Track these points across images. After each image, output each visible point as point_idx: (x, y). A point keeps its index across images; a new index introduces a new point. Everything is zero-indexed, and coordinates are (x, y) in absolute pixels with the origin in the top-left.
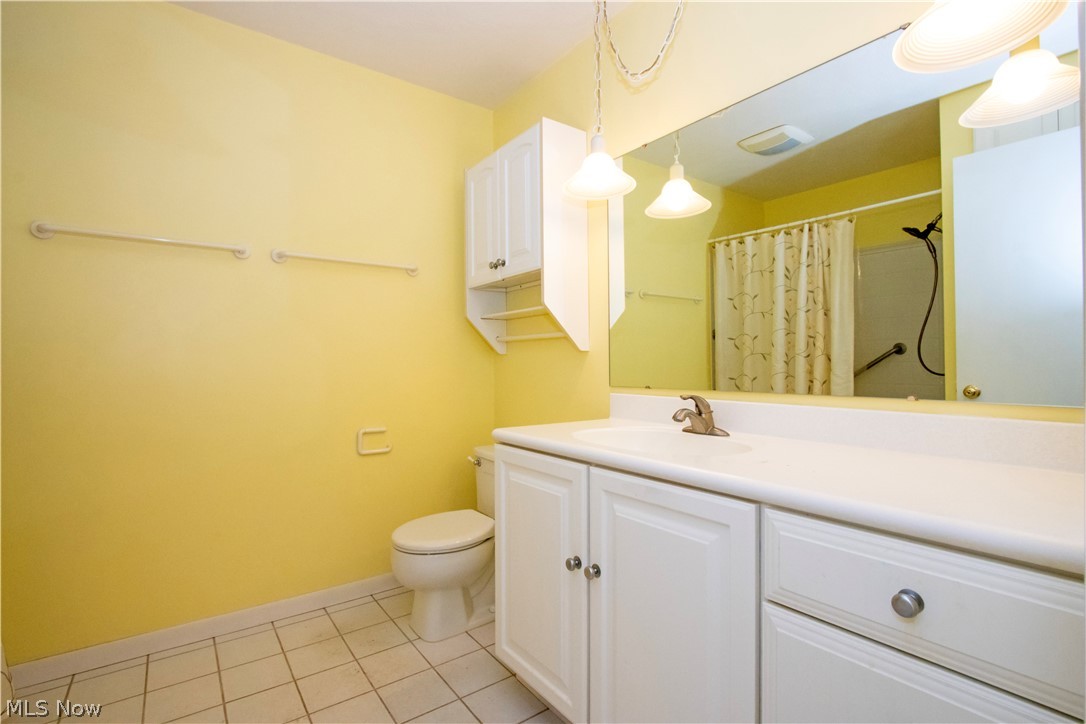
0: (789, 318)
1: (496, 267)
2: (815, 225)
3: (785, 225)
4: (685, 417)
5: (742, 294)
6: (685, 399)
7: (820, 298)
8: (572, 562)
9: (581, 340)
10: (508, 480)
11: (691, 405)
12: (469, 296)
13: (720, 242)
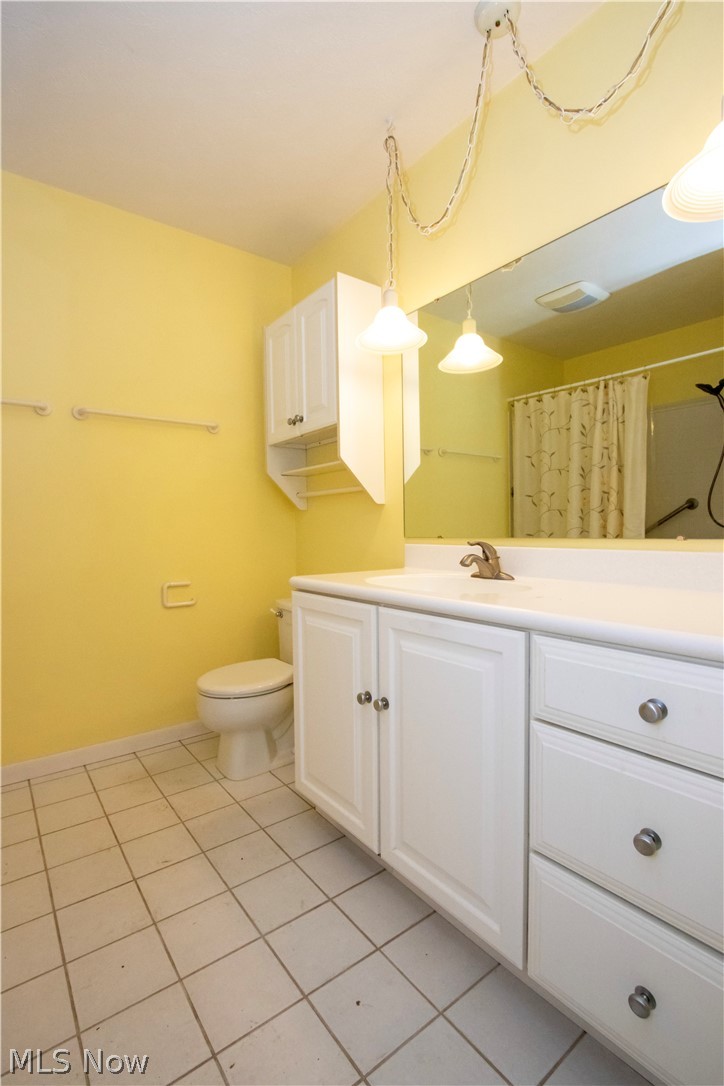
0: (584, 474)
1: (295, 424)
2: (611, 382)
3: (582, 383)
4: (472, 562)
5: (540, 451)
6: (472, 545)
7: (614, 455)
8: (363, 697)
9: (377, 494)
10: (305, 626)
11: (478, 551)
12: (270, 454)
13: (518, 401)
